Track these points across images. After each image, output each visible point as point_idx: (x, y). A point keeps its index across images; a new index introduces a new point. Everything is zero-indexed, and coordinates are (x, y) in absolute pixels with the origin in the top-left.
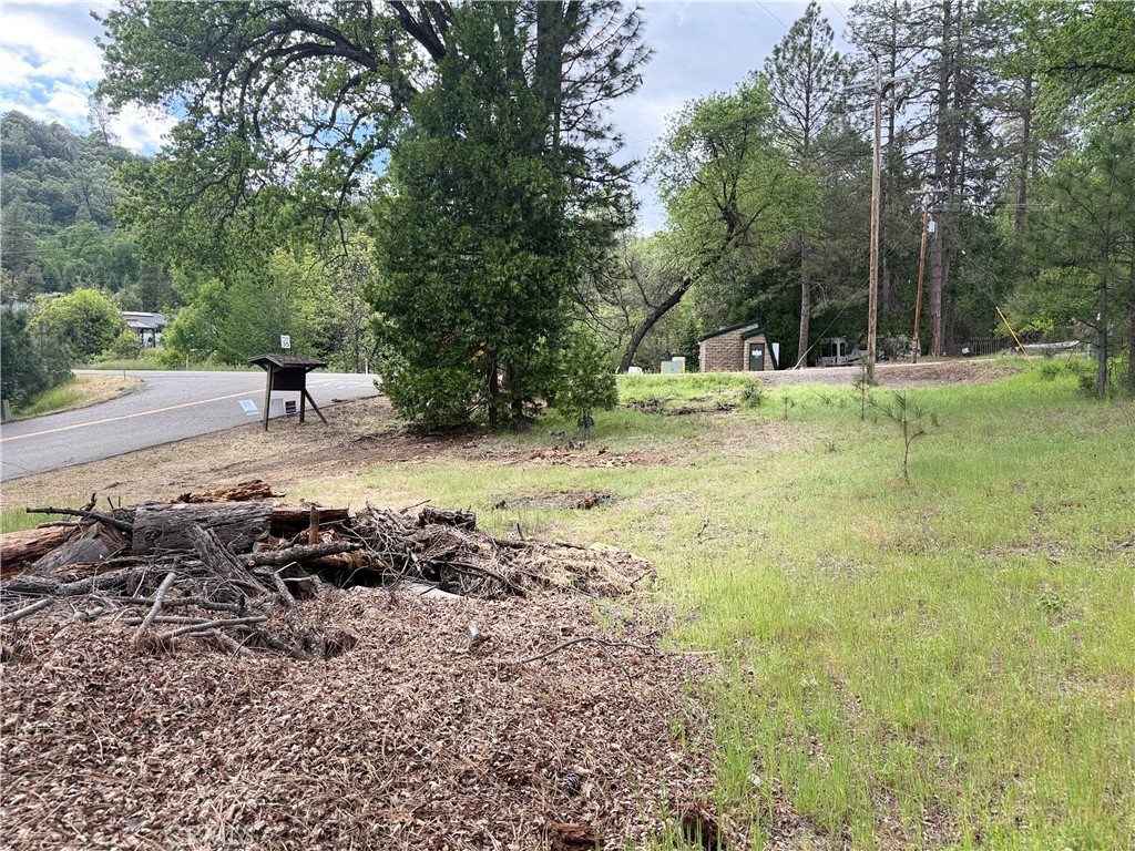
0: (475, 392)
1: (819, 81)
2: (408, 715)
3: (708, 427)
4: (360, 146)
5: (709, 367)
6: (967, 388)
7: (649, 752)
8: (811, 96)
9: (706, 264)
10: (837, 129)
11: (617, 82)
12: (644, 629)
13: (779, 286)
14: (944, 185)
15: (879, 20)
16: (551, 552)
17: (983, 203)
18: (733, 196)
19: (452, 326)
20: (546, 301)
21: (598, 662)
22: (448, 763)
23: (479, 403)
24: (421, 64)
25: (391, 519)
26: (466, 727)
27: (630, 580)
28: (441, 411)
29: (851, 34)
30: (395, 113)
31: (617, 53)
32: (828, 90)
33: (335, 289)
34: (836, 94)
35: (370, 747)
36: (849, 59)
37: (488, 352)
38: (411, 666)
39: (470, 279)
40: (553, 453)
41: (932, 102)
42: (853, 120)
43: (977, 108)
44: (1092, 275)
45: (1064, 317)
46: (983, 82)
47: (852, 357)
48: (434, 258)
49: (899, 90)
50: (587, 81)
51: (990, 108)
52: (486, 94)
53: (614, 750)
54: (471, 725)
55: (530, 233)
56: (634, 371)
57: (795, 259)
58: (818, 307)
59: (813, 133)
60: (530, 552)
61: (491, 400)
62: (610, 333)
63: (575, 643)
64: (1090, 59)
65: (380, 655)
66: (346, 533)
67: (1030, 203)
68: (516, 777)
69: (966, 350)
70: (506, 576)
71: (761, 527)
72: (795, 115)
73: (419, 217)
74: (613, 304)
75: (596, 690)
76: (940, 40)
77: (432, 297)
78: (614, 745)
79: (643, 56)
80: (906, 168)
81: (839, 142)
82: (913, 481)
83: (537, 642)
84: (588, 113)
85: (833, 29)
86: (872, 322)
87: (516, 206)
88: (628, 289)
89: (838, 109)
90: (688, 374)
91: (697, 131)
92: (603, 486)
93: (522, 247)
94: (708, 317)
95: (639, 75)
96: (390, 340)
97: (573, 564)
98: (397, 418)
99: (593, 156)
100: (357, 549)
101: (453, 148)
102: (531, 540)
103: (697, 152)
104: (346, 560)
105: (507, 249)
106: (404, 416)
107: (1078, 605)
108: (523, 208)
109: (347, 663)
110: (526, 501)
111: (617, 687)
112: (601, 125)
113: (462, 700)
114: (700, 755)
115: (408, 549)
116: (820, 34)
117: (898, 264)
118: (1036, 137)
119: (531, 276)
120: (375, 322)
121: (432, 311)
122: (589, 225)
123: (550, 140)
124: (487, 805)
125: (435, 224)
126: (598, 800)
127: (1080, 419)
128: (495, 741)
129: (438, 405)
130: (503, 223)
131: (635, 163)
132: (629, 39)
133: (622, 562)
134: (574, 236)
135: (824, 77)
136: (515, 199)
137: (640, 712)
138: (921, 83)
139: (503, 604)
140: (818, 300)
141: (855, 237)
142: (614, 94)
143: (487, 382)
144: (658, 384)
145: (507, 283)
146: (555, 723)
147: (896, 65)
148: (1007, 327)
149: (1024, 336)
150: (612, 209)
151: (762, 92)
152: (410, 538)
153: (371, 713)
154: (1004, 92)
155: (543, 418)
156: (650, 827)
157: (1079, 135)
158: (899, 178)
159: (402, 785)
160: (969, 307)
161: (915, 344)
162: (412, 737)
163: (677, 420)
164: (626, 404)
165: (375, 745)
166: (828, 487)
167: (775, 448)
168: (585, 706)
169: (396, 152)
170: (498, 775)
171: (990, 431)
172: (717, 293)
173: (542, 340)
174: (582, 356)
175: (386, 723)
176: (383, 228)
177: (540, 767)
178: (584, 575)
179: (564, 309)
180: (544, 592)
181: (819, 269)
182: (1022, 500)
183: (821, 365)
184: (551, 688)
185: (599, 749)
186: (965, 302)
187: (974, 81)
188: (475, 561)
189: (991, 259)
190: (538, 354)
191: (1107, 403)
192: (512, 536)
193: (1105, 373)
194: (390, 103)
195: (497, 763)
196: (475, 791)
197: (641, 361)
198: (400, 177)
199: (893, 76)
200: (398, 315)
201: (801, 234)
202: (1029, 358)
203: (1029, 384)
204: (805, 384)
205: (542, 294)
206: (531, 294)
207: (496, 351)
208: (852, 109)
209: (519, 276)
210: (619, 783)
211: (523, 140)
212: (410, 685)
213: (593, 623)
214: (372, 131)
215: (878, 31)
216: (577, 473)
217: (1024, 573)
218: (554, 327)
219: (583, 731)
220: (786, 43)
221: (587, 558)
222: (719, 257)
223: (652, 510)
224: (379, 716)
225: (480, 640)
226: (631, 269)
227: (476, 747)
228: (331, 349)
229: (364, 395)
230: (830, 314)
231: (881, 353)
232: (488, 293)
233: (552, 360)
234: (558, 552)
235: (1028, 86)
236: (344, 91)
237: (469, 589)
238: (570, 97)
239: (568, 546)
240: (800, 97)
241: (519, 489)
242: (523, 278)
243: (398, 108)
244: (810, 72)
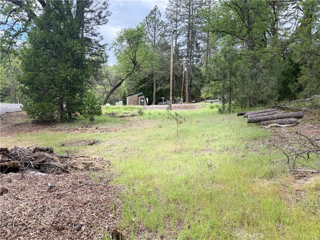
0: (56, 110)
1: (158, 27)
2: (23, 213)
3: (128, 121)
4: (16, 31)
5: (129, 104)
6: (193, 111)
7: (103, 215)
8: (156, 31)
9: (128, 75)
10: (162, 41)
11: (101, 21)
12: (106, 180)
13: (148, 83)
14: (189, 58)
15: (173, 13)
16: (78, 159)
17: (198, 64)
18: (135, 57)
19: (48, 89)
20: (79, 83)
21: (90, 191)
22: (36, 227)
23: (57, 113)
24: (39, 8)
25: (23, 150)
26: (44, 214)
27: (102, 166)
28: (44, 116)
29: (166, 16)
30: (29, 22)
31: (101, 12)
32: (160, 30)
33: (7, 76)
34: (162, 31)
35: (9, 225)
36: (165, 22)
37: (60, 98)
38: (27, 197)
39: (54, 75)
40: (81, 129)
41: (186, 36)
42: (166, 39)
43: (197, 39)
44: (221, 83)
45: (216, 93)
46: (198, 33)
47: (166, 102)
48: (41, 68)
49: (178, 32)
50: (92, 19)
51: (200, 39)
52: (59, 19)
53: (92, 216)
54: (46, 214)
55: (74, 62)
56: (108, 105)
57: (152, 76)
58: (158, 89)
59: (156, 42)
60: (71, 159)
61: (61, 113)
62: (100, 93)
63: (83, 185)
64: (221, 29)
65: (16, 194)
66: (7, 155)
67: (208, 64)
68: (60, 228)
69: (194, 101)
70: (62, 167)
71: (141, 148)
72: (152, 36)
73: (36, 55)
74: (101, 85)
75: (88, 199)
76: (188, 20)
77: (41, 80)
78: (93, 214)
79: (108, 14)
80: (180, 53)
81: (163, 45)
82: (179, 135)
83: (71, 186)
84: (92, 28)
85: (161, 13)
86: (171, 93)
87: (69, 54)
88: (105, 81)
89: (163, 36)
90: (123, 106)
91: (125, 37)
92: (96, 138)
93: (71, 66)
94: (129, 90)
95: (107, 19)
96: (26, 93)
97: (85, 162)
98: (29, 118)
99: (94, 41)
100: (10, 160)
101: (48, 34)
102: (72, 155)
103: (125, 43)
104: (7, 164)
105: (66, 66)
106: (31, 117)
107: (215, 165)
108: (72, 55)
109: (4, 198)
110: (71, 144)
111: (95, 197)
112: (96, 32)
113: (43, 206)
114: (118, 214)
115: (29, 160)
116: (158, 15)
117: (178, 78)
118: (210, 48)
119: (74, 75)
120: (21, 87)
121: (41, 84)
122: (93, 61)
123: (80, 35)
124: (49, 238)
125: (42, 57)
126: (86, 231)
127: (218, 119)
128: (53, 218)
129: (43, 114)
130: (65, 58)
131: (107, 45)
132: (104, 9)
133: (101, 161)
134: (88, 64)
135: (159, 26)
136: (69, 52)
137: (101, 204)
138: (183, 31)
139: (61, 176)
140: (158, 87)
141: (167, 71)
142: (100, 24)
143: (59, 107)
144: (114, 109)
145: (66, 77)
146: (74, 210)
147: (177, 25)
148: (203, 96)
149: (207, 98)
150: (100, 57)
151: (143, 29)
152: (30, 157)
153: (10, 214)
154: (203, 36)
155: (78, 118)
156: (102, 237)
157: (219, 48)
158: (178, 56)
159: (20, 235)
160: (194, 90)
161: (182, 99)
162: (25, 220)
163: (119, 119)
164: (105, 114)
165: (11, 223)
166: (159, 137)
167: (146, 127)
168: (85, 204)
169: (29, 34)
170: (54, 228)
171: (198, 122)
172: (131, 83)
173: (78, 95)
174: (90, 100)
175: (15, 216)
176: (24, 57)
177: (68, 224)
178: (88, 165)
179: (85, 85)
180: (75, 171)
181: (158, 79)
182: (204, 139)
183: (159, 104)
184: (74, 200)
185: (88, 216)
186: (193, 89)
187: (196, 32)
188: (52, 163)
189: (199, 78)
190: (77, 99)
191: (224, 115)
192: (65, 155)
193: (224, 107)
194: (27, 18)
195: (54, 224)
196: (46, 234)
197: (110, 102)
198: (30, 42)
199: (176, 28)
200: (29, 85)
201: (153, 69)
202: (208, 104)
203: (207, 110)
204: (155, 109)
205: (78, 81)
206: (74, 80)
207: (63, 97)
208: (166, 36)
209: (70, 75)
210: (93, 225)
211: (72, 34)
212: (25, 203)
213: (90, 179)
214: (20, 26)
215: (173, 16)
216: (88, 135)
217: (204, 157)
218: (82, 91)
219: (83, 211)
220: (149, 16)
221: (89, 160)
222: (132, 74)
223: (111, 145)
224: (13, 214)
225: (51, 187)
226: (106, 75)
227: (47, 220)
228: (6, 96)
229: (17, 111)
230: (161, 91)
231: (174, 102)
232: (60, 79)
233: (81, 101)
234: (80, 159)
235: (208, 35)
236: (11, 13)
237: (50, 171)
238: (86, 23)
239: (83, 157)
240: (153, 31)
241: (69, 140)
242: (71, 76)
243: (30, 20)
244: (155, 25)
